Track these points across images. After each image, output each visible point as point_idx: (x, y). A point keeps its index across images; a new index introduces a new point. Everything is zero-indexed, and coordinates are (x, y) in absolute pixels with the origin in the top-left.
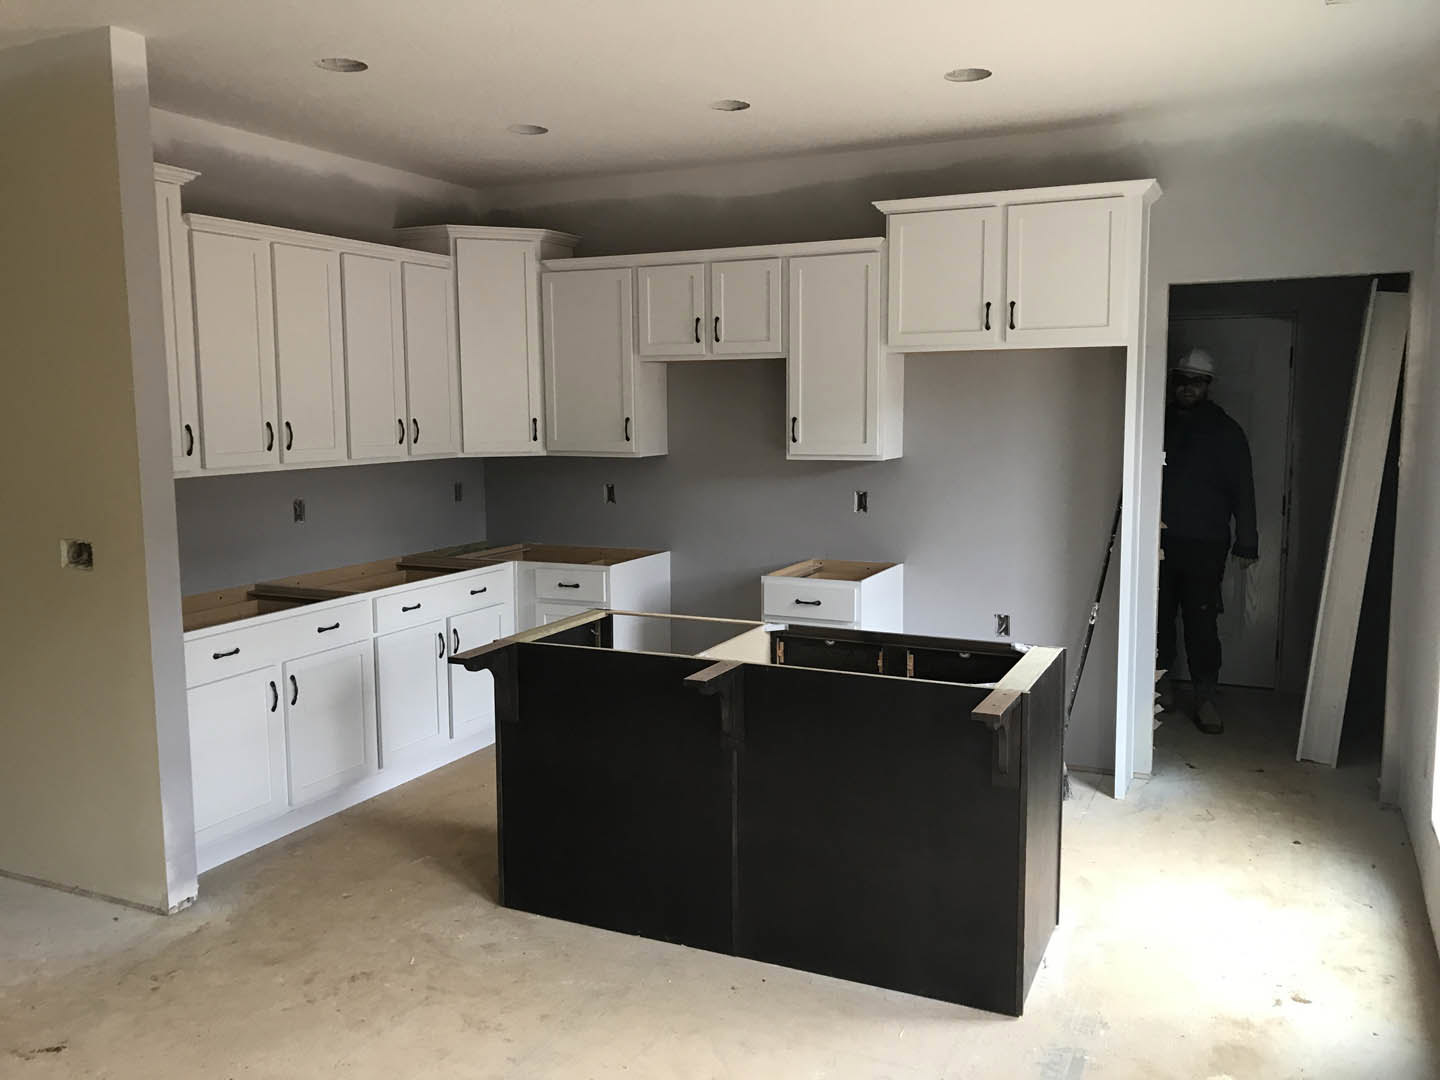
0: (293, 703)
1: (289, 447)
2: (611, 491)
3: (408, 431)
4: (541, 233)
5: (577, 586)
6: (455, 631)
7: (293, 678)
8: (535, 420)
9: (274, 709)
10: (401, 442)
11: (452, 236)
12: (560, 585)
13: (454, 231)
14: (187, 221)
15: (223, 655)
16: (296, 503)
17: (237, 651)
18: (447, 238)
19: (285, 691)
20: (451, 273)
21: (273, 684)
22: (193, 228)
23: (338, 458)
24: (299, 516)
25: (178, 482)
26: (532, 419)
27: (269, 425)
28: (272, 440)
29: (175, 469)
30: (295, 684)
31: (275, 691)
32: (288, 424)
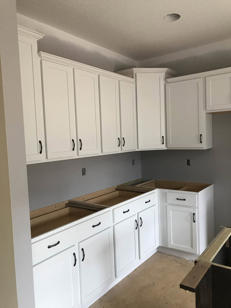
0: (83, 260)
1: (81, 149)
2: (188, 162)
3: (121, 142)
4: (165, 69)
5: (185, 200)
6: (141, 218)
7: (83, 249)
8: (163, 137)
9: (74, 265)
10: (119, 146)
11: (134, 73)
12: (177, 199)
13: (135, 70)
14: (40, 55)
15: (52, 246)
16: (82, 169)
17: (59, 242)
18: (133, 73)
19: (79, 256)
20: (134, 85)
21: (74, 254)
22: (42, 59)
23: (98, 153)
24: (84, 174)
25: (28, 165)
26: (162, 136)
27: (73, 140)
28: (74, 147)
29: (27, 160)
30: (83, 252)
31: (75, 257)
32: (80, 140)
